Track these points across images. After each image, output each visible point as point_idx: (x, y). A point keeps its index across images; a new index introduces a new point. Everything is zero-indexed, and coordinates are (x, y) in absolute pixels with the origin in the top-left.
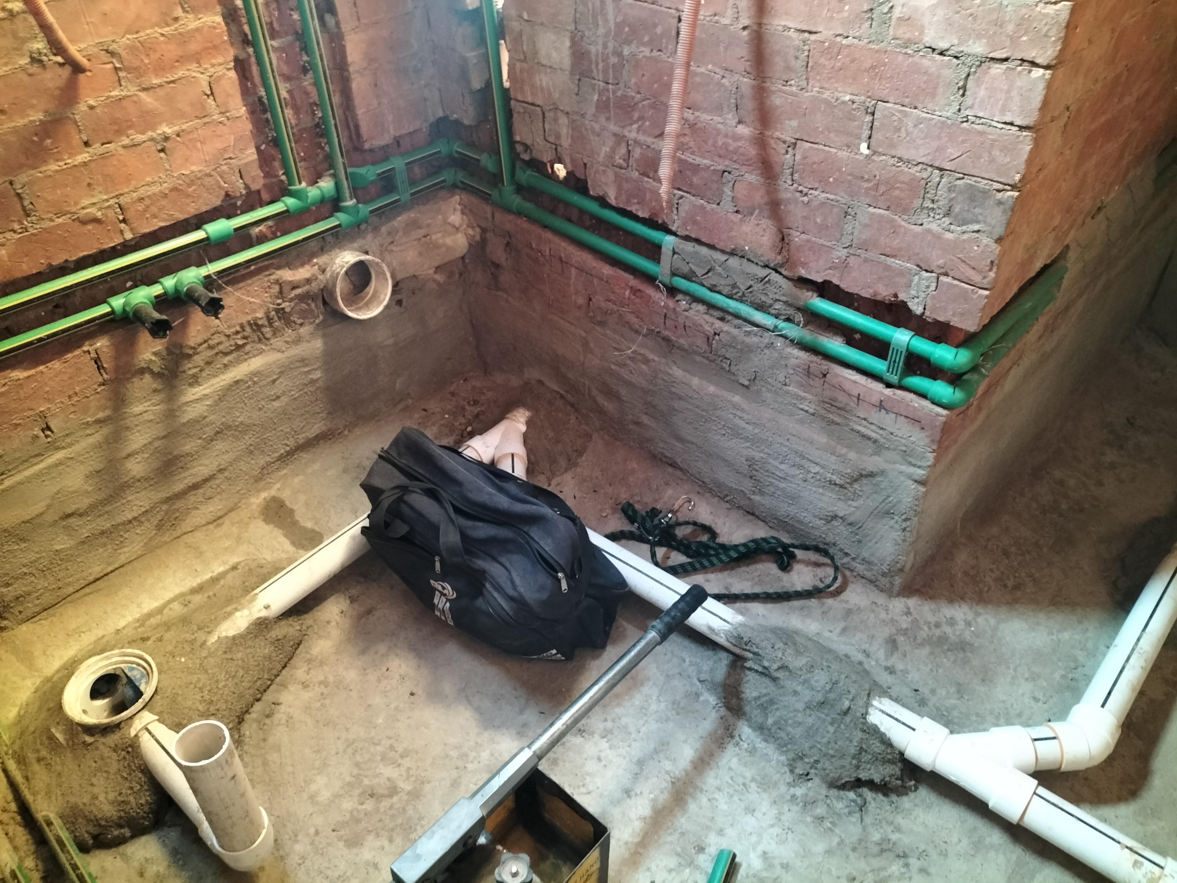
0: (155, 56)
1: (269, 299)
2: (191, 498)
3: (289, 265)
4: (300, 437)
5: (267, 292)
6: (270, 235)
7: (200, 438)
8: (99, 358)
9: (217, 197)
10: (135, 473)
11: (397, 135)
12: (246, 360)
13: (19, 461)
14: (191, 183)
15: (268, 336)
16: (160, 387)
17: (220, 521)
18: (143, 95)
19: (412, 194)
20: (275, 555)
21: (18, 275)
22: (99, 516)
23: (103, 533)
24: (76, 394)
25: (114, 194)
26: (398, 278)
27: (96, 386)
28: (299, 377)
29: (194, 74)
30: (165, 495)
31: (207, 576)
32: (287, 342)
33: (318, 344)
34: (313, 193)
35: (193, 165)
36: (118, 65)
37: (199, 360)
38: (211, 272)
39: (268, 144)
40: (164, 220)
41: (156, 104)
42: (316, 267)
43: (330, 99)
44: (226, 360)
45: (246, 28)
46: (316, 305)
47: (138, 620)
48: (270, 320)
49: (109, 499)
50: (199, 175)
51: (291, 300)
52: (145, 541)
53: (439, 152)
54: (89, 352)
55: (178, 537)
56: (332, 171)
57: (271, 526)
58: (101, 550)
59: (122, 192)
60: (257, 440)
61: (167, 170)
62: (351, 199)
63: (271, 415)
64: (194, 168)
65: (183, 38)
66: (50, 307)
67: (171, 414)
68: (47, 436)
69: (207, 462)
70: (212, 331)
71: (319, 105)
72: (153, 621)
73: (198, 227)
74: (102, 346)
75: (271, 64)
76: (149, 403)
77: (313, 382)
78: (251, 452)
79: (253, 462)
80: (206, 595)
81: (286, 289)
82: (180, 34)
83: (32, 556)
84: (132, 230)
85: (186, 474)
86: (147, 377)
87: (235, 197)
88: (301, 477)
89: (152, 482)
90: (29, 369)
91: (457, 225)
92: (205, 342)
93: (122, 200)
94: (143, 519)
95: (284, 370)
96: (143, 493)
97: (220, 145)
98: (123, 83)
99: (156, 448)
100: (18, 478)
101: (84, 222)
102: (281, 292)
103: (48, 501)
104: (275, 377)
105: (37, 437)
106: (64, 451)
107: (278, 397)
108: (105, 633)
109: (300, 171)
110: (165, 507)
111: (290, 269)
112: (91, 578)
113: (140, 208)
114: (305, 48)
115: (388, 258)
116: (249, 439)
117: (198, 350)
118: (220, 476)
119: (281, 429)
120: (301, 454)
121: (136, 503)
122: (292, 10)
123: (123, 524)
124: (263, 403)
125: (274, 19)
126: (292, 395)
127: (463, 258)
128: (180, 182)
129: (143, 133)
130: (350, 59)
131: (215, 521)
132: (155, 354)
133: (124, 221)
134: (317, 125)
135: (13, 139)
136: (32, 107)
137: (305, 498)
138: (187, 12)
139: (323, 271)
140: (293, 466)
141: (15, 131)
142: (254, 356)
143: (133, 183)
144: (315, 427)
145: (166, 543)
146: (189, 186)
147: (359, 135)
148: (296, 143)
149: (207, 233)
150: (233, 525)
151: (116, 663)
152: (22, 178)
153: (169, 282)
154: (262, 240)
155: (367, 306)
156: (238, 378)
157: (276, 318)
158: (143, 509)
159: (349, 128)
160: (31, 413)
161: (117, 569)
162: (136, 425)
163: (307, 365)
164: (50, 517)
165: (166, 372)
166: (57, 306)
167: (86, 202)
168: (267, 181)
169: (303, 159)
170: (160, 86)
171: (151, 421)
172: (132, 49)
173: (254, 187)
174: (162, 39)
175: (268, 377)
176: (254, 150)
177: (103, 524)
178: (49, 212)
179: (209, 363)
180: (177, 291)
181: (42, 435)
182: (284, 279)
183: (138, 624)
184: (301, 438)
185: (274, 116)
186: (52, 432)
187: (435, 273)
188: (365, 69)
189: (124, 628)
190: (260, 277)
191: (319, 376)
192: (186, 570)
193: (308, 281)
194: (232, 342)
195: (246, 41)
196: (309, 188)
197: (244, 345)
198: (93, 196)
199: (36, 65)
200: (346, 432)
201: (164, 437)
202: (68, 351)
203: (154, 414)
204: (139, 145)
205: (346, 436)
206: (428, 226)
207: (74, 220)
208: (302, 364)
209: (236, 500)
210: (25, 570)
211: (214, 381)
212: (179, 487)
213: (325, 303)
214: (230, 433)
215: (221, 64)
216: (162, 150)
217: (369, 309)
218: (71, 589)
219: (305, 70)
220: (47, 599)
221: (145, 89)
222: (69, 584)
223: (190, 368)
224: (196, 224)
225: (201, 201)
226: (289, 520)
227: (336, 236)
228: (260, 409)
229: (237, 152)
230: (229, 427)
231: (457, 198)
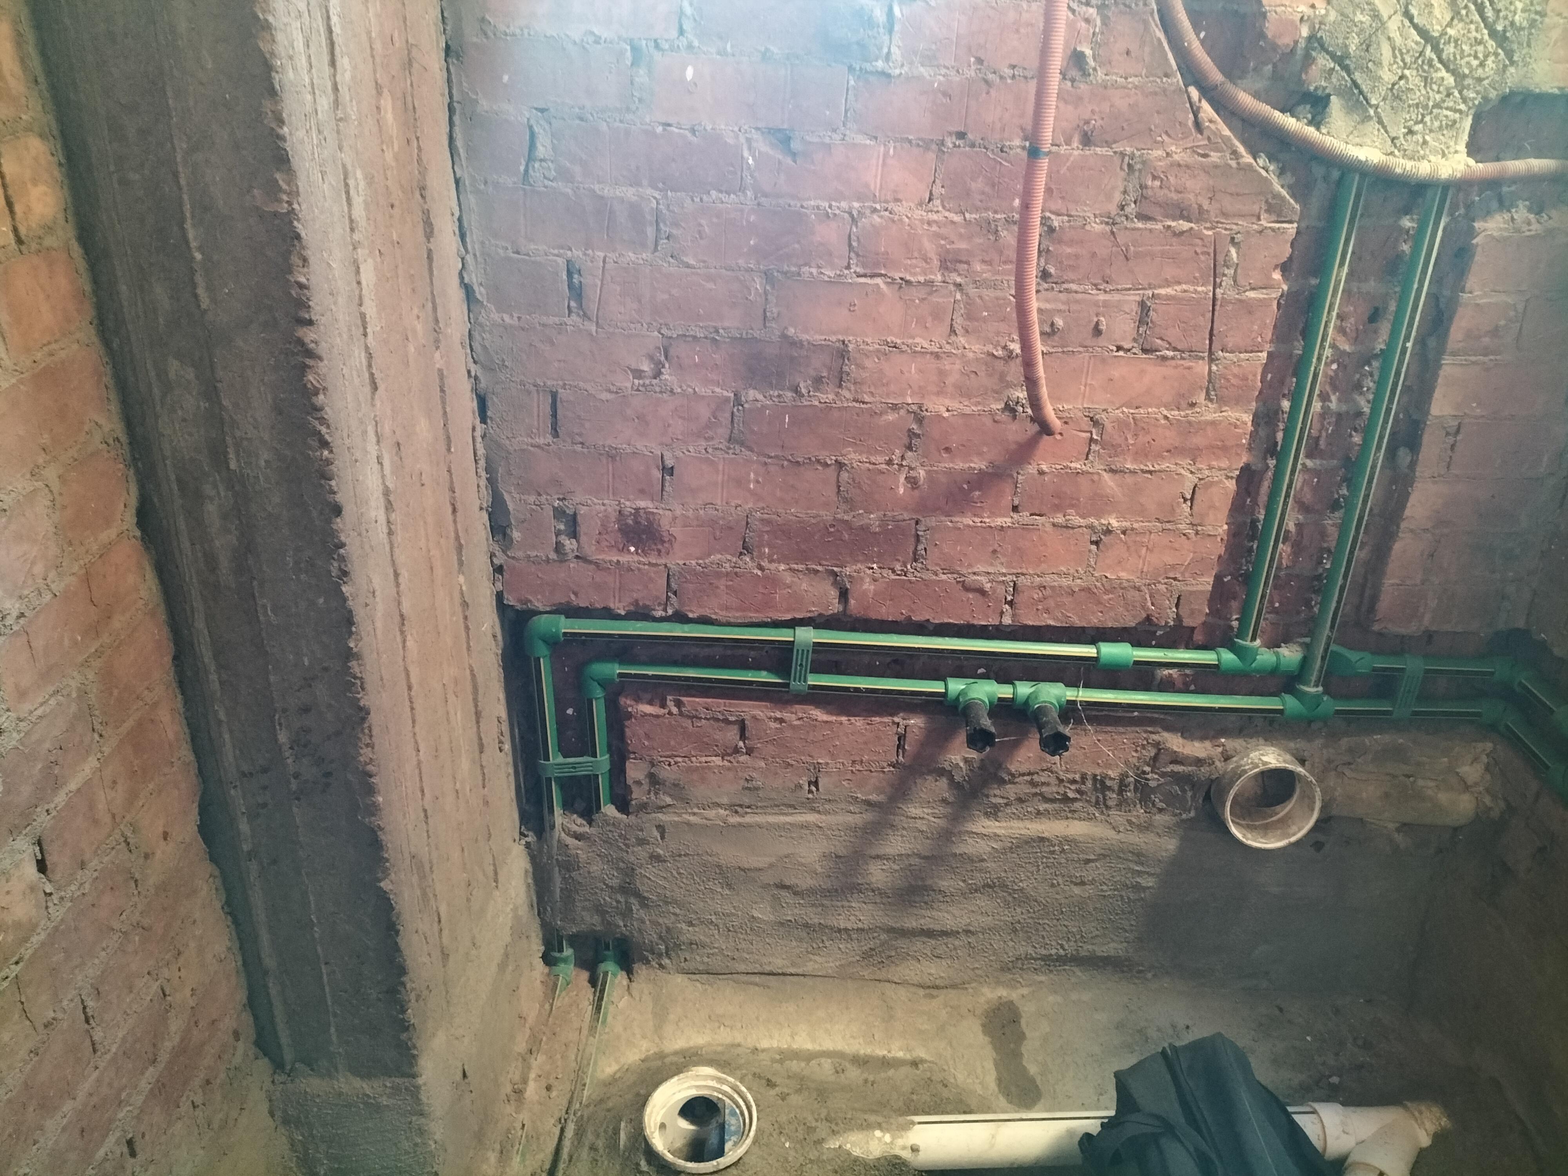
0: (1143, 439)
1: (1135, 761)
2: (918, 945)
3: (1186, 733)
4: (1086, 947)
5: (1136, 751)
6: (1179, 684)
7: (964, 881)
8: (905, 735)
9: (1134, 617)
10: (874, 880)
11: (1434, 628)
12: (1067, 818)
13: (771, 802)
14: (1112, 590)
15: (1110, 803)
16: (951, 799)
17: (935, 992)
18: (1106, 476)
19: (1416, 713)
20: (969, 1081)
21: (873, 615)
22: (813, 905)
23: (806, 926)
24: (862, 762)
25: (1015, 571)
26: (1335, 812)
27: (885, 764)
28: (1123, 872)
29: (1183, 472)
30: (891, 923)
31: (881, 1052)
32: (1129, 822)
33: (1170, 845)
34: (1265, 657)
35: (1123, 570)
36: (1095, 437)
37: (1011, 791)
38: (1079, 699)
39: (1235, 578)
40: (1056, 619)
41: (1118, 492)
42: (1220, 749)
43: (1352, 552)
44: (1042, 807)
45: (1280, 436)
46: (1193, 797)
47: (781, 1052)
48: (1123, 786)
49: (832, 893)
50: (1125, 584)
51: (1163, 775)
52: (843, 962)
53: (1492, 673)
54: (898, 724)
55: (879, 981)
56: (1307, 640)
57: (987, 1039)
58: (794, 943)
59: (1024, 571)
60: (1030, 921)
61: (1089, 566)
62: (1317, 686)
63: (1063, 901)
64: (1123, 575)
65: (1188, 428)
66: (889, 659)
67: (947, 836)
68: (810, 791)
69: (957, 913)
70: (1045, 766)
71: (1334, 554)
72: (795, 1066)
73: (1093, 642)
74: (914, 725)
75: (1290, 486)
76: (930, 811)
77: (1137, 887)
78: (1015, 931)
79: (1011, 944)
80: (865, 1075)
81: (1164, 758)
82: (1189, 423)
83: (729, 909)
84: (1014, 616)
85: (928, 913)
86: (944, 782)
87: (1156, 625)
88: (1059, 999)
89: (885, 900)
90: (832, 714)
91: (1469, 783)
92: (1030, 774)
93: (1021, 580)
94: (854, 936)
95: (1107, 854)
96: (870, 907)
97: (1169, 560)
98: (1090, 457)
99: (911, 865)
100: (758, 819)
101: (967, 588)
102: (1155, 758)
103: (773, 860)
104: (1092, 857)
105: (800, 787)
106: (817, 816)
107: (1083, 883)
108: (743, 1043)
109: (1262, 623)
110: (884, 936)
111: (1182, 736)
112: (768, 969)
113: (1036, 596)
114: (1350, 481)
115: (1332, 781)
116: (1019, 914)
117: (1017, 780)
118: (963, 937)
119: (1066, 923)
120: (1075, 969)
121: (857, 913)
122: (1356, 430)
123: (832, 928)
124: (1061, 881)
125: (1324, 434)
126: (1102, 890)
127: (1456, 829)
128: (1099, 584)
129: (1083, 517)
130: (1407, 512)
131: (929, 987)
132: (966, 760)
133: (1011, 603)
134: (1318, 578)
135: (943, 479)
136: (980, 454)
137: (1048, 1030)
138: (1211, 400)
139: (1227, 758)
140: (1056, 978)
141: (949, 472)
142: (1080, 819)
143: (1044, 566)
144: (1112, 945)
145: (863, 978)
146: (1107, 592)
147: (1372, 609)
148: (1275, 587)
149: (1098, 653)
150: (946, 1006)
151: (725, 1093)
152: (932, 521)
153: (1024, 689)
154: (1166, 686)
155: (1265, 830)
156: (1046, 835)
157: (1132, 787)
158: (860, 925)
159: (1362, 596)
160: (809, 759)
161: (798, 975)
162: (904, 828)
163: (1142, 864)
164: (769, 878)
165: (967, 786)
166: (896, 661)
167: (980, 568)
168: (1210, 620)
169: (1275, 611)
170: (1133, 472)
171: (922, 832)
172: (1122, 424)
173: (1188, 622)
174: (1163, 422)
175: (1082, 852)
176: (1211, 580)
177: (812, 916)
178: (937, 564)
179: (1020, 800)
180: (1027, 702)
181: (807, 787)
182: (1168, 745)
183: (778, 1057)
184: (1086, 949)
185: (1262, 548)
186: (818, 790)
187: (1398, 830)
188: (1425, 530)
189: (763, 1051)
190: (1138, 729)
191: (1151, 884)
192: (864, 1027)
193: (1199, 762)
194: (1062, 790)
195: (1272, 450)
196: (1264, 650)
197: (1075, 800)
198: (992, 565)
199: (1007, 413)
200: (1149, 975)
201: (925, 858)
202: (880, 715)
203: (929, 826)
204: (1073, 528)
205: (1147, 979)
206: (1418, 764)
207: (958, 582)
208: (1135, 858)
209: (966, 978)
210: (713, 918)
211: (1016, 824)
212: (911, 923)
213: (1207, 797)
214: (1001, 894)
215: (1220, 469)
216: (1096, 543)
217: (1265, 836)
218: (742, 967)
219: (1335, 506)
220: (716, 963)
221: (1112, 471)
222: (744, 960)
223: (996, 795)
224: (1092, 637)
225: (1112, 614)
226: (1012, 1046)
227: (1272, 722)
228: (1053, 885)
229: (1187, 575)
230: (1004, 886)
231: (1489, 746)
